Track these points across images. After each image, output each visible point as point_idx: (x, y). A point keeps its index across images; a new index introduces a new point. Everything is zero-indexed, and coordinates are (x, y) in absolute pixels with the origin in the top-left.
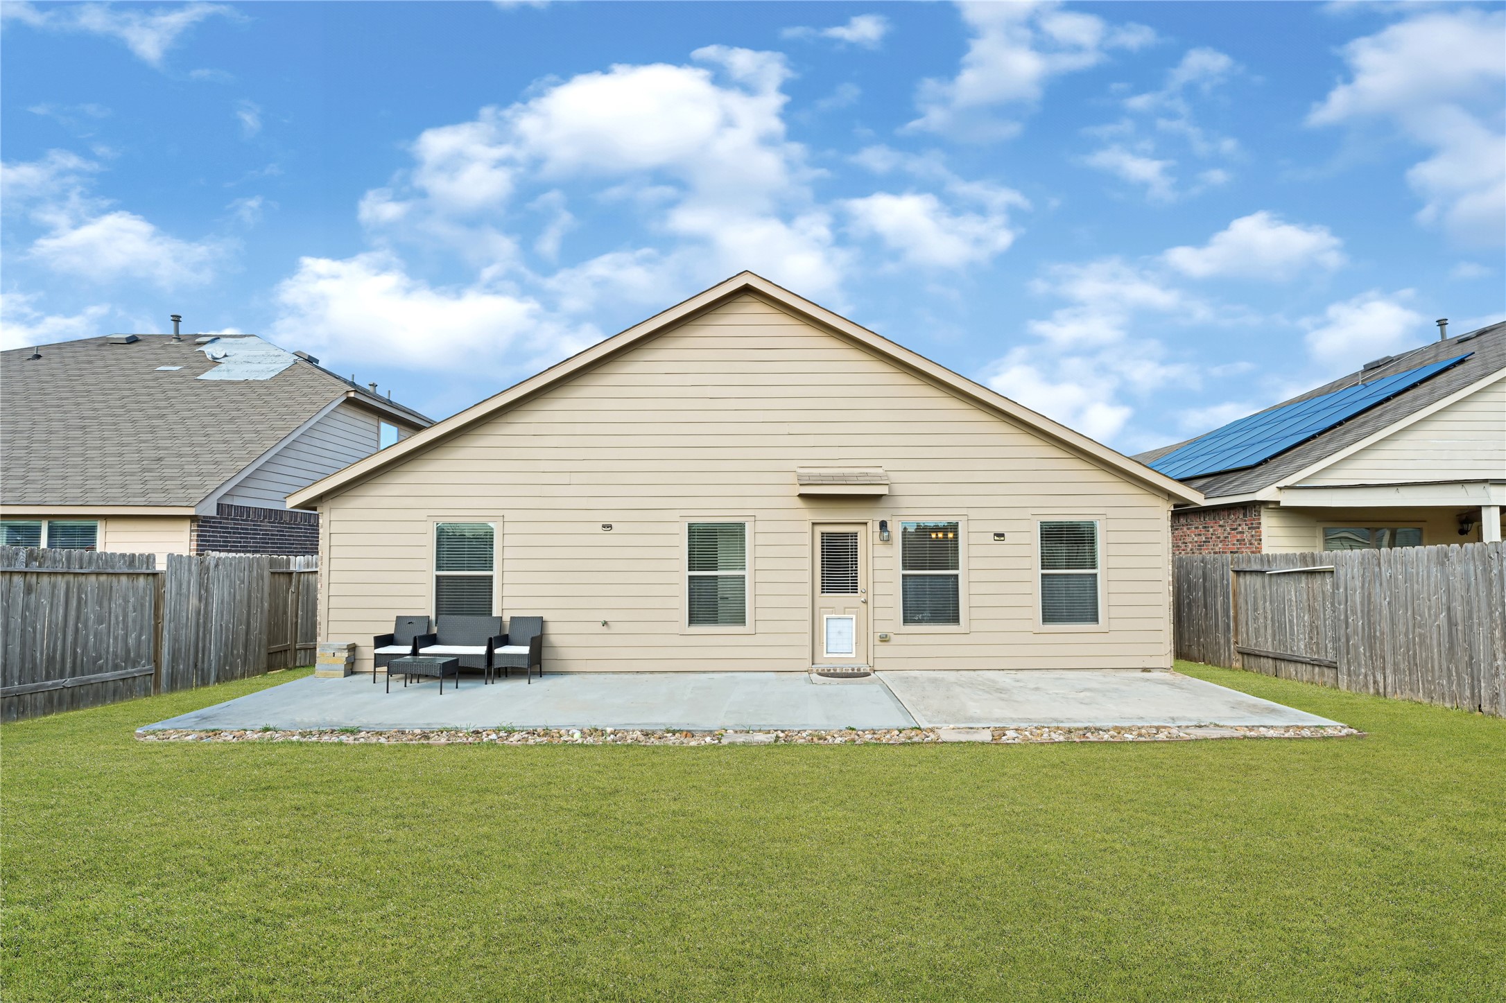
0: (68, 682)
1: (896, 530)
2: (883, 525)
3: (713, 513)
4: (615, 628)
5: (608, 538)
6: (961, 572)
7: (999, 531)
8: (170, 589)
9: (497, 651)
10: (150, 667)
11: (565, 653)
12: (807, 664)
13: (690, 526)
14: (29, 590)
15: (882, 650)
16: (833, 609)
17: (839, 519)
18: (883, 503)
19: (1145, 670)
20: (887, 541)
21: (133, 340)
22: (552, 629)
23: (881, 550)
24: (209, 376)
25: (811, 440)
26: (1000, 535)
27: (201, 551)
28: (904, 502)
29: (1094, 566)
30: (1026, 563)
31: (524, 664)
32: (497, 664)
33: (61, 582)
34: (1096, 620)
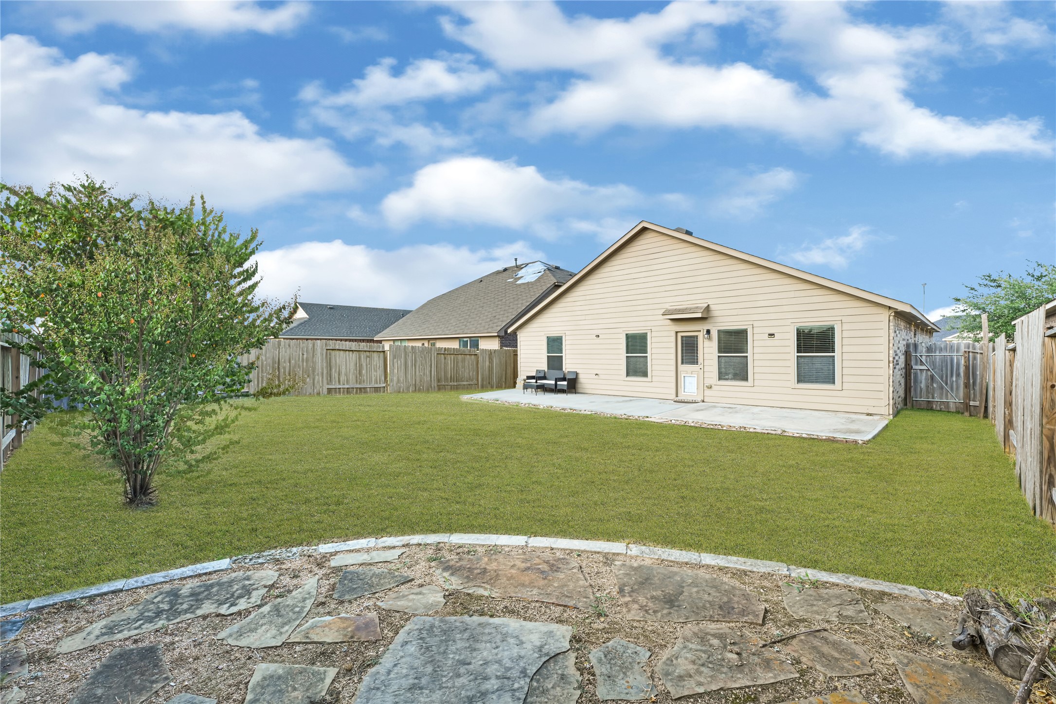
0: (455, 384)
1: (714, 334)
2: (708, 332)
3: (636, 329)
4: (601, 377)
5: (598, 341)
6: (749, 354)
7: (771, 332)
8: (480, 359)
9: (558, 383)
10: (476, 382)
11: (587, 386)
12: (673, 397)
13: (627, 334)
14: (445, 358)
15: (708, 392)
16: (687, 372)
17: (688, 329)
18: (708, 321)
19: (868, 414)
20: (710, 339)
21: (505, 270)
22: (581, 376)
23: (707, 343)
24: (519, 282)
25: (675, 293)
26: (771, 335)
27: (501, 347)
28: (720, 319)
29: (833, 351)
30: (787, 350)
31: (565, 388)
32: (558, 388)
33: (452, 356)
34: (834, 383)
